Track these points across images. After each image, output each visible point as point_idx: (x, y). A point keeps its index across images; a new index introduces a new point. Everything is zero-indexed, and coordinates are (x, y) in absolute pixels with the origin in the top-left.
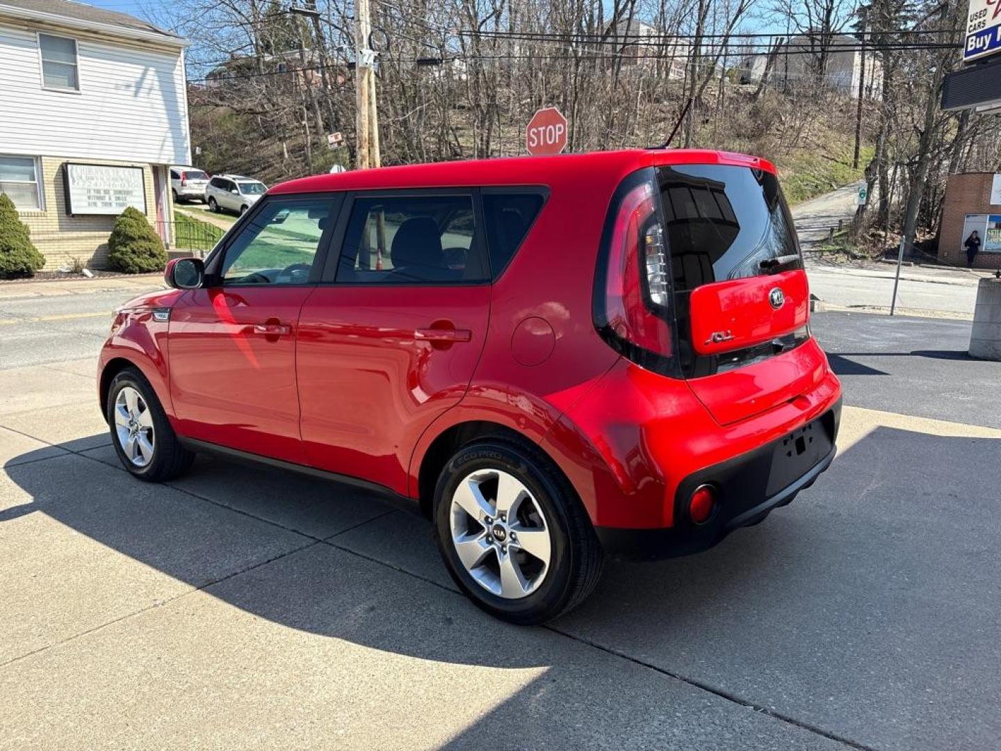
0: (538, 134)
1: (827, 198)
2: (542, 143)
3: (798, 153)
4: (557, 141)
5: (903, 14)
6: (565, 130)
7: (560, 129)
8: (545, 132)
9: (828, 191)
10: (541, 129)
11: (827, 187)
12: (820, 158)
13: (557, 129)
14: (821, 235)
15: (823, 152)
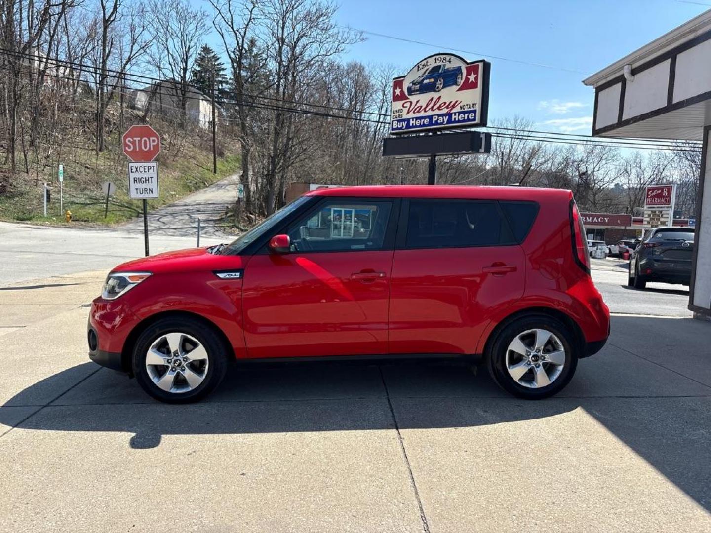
0: (134, 143)
1: (205, 191)
2: (138, 149)
3: (180, 161)
4: (152, 149)
5: (220, 79)
6: (158, 141)
7: (154, 141)
8: (140, 142)
9: (204, 187)
10: (137, 139)
11: (202, 185)
12: (194, 165)
13: (151, 141)
14: (216, 216)
15: (194, 162)
